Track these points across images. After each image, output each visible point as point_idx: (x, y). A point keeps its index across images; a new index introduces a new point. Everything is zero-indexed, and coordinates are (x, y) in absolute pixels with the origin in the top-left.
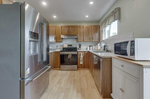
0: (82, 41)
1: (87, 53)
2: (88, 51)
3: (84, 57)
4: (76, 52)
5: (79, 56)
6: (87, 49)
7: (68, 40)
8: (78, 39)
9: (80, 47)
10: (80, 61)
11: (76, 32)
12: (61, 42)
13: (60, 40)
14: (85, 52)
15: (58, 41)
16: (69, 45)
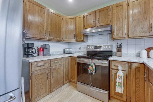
0: (124, 36)
1: (137, 68)
2: (143, 64)
3: (127, 77)
4: (107, 62)
5: (113, 72)
6: (139, 56)
7: (96, 37)
8: (115, 33)
9: (119, 50)
10: (115, 85)
11: (110, 18)
12: (83, 41)
13: (81, 38)
14: (130, 63)
15: (79, 40)
16: (96, 47)
